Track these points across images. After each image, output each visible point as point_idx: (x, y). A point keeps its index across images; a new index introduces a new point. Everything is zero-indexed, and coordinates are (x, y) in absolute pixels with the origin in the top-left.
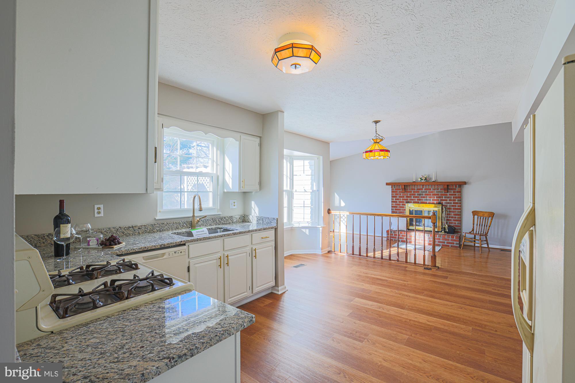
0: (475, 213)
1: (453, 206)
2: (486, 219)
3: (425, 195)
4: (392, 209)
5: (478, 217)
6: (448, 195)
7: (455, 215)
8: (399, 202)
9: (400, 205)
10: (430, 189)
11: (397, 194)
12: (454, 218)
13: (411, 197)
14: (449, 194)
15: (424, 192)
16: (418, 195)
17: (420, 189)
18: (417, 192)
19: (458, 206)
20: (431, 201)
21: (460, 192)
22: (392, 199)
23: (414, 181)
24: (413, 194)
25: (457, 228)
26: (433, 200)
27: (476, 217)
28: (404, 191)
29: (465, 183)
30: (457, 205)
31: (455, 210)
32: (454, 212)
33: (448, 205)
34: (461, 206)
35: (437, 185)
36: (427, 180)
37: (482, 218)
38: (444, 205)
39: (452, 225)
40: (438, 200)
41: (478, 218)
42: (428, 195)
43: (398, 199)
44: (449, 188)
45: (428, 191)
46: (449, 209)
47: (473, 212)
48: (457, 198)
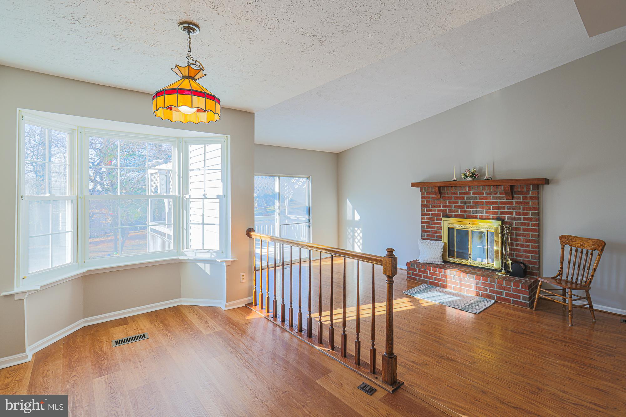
0: (565, 240)
1: (523, 224)
2: (587, 253)
3: (474, 203)
4: (422, 227)
5: (571, 248)
6: (514, 203)
7: (527, 241)
8: (433, 215)
9: (433, 219)
10: (482, 194)
11: (429, 202)
12: (526, 247)
13: (450, 207)
14: (516, 203)
15: (472, 198)
16: (462, 203)
17: (465, 193)
18: (460, 198)
19: (533, 225)
20: (485, 214)
21: (538, 198)
22: (422, 210)
23: (454, 179)
24: (453, 202)
25: (531, 266)
26: (487, 212)
27: (567, 247)
28: (439, 197)
29: (547, 181)
30: (531, 222)
31: (527, 231)
32: (525, 236)
33: (515, 222)
34: (538, 225)
35: (494, 186)
36: (475, 177)
37: (580, 250)
38: (506, 223)
39: (522, 259)
40: (497, 213)
41: (571, 250)
42: (478, 203)
43: (430, 210)
44: (516, 190)
45: (478, 196)
46: (516, 231)
47: (561, 238)
48: (530, 210)
